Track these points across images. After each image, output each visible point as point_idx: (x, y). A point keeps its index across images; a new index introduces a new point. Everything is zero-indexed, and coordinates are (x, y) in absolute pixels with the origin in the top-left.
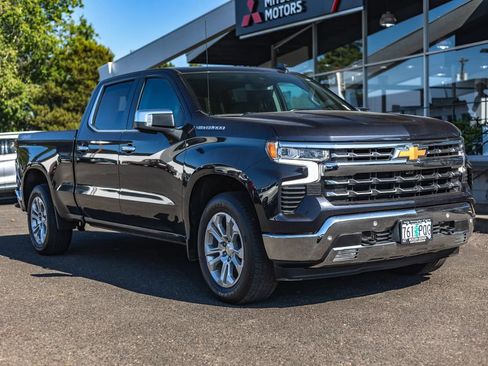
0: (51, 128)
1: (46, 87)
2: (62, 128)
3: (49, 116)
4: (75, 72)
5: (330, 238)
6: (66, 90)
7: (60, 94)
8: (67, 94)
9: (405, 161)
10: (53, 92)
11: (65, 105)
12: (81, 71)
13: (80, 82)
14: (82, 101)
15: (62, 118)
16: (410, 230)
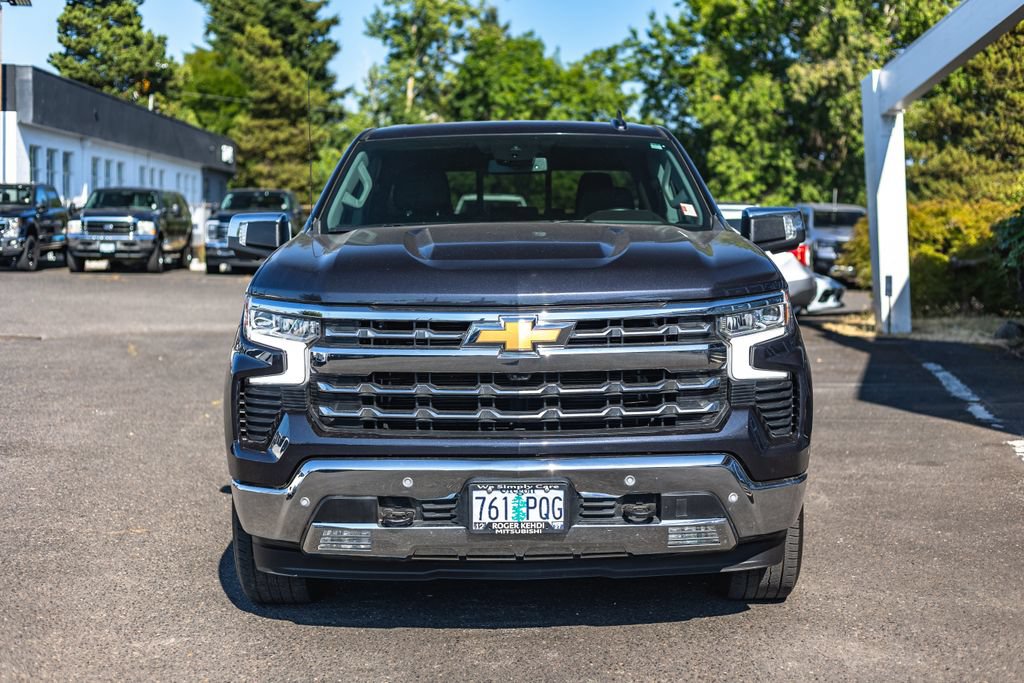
0: (934, 185)
1: (932, 108)
2: (955, 186)
3: (935, 163)
4: (989, 76)
5: (305, 502)
6: (970, 110)
7: (958, 119)
8: (971, 119)
9: (495, 352)
10: (945, 115)
11: (967, 141)
12: (1001, 73)
13: (1000, 95)
14: (999, 132)
15: (956, 167)
16: (500, 504)
